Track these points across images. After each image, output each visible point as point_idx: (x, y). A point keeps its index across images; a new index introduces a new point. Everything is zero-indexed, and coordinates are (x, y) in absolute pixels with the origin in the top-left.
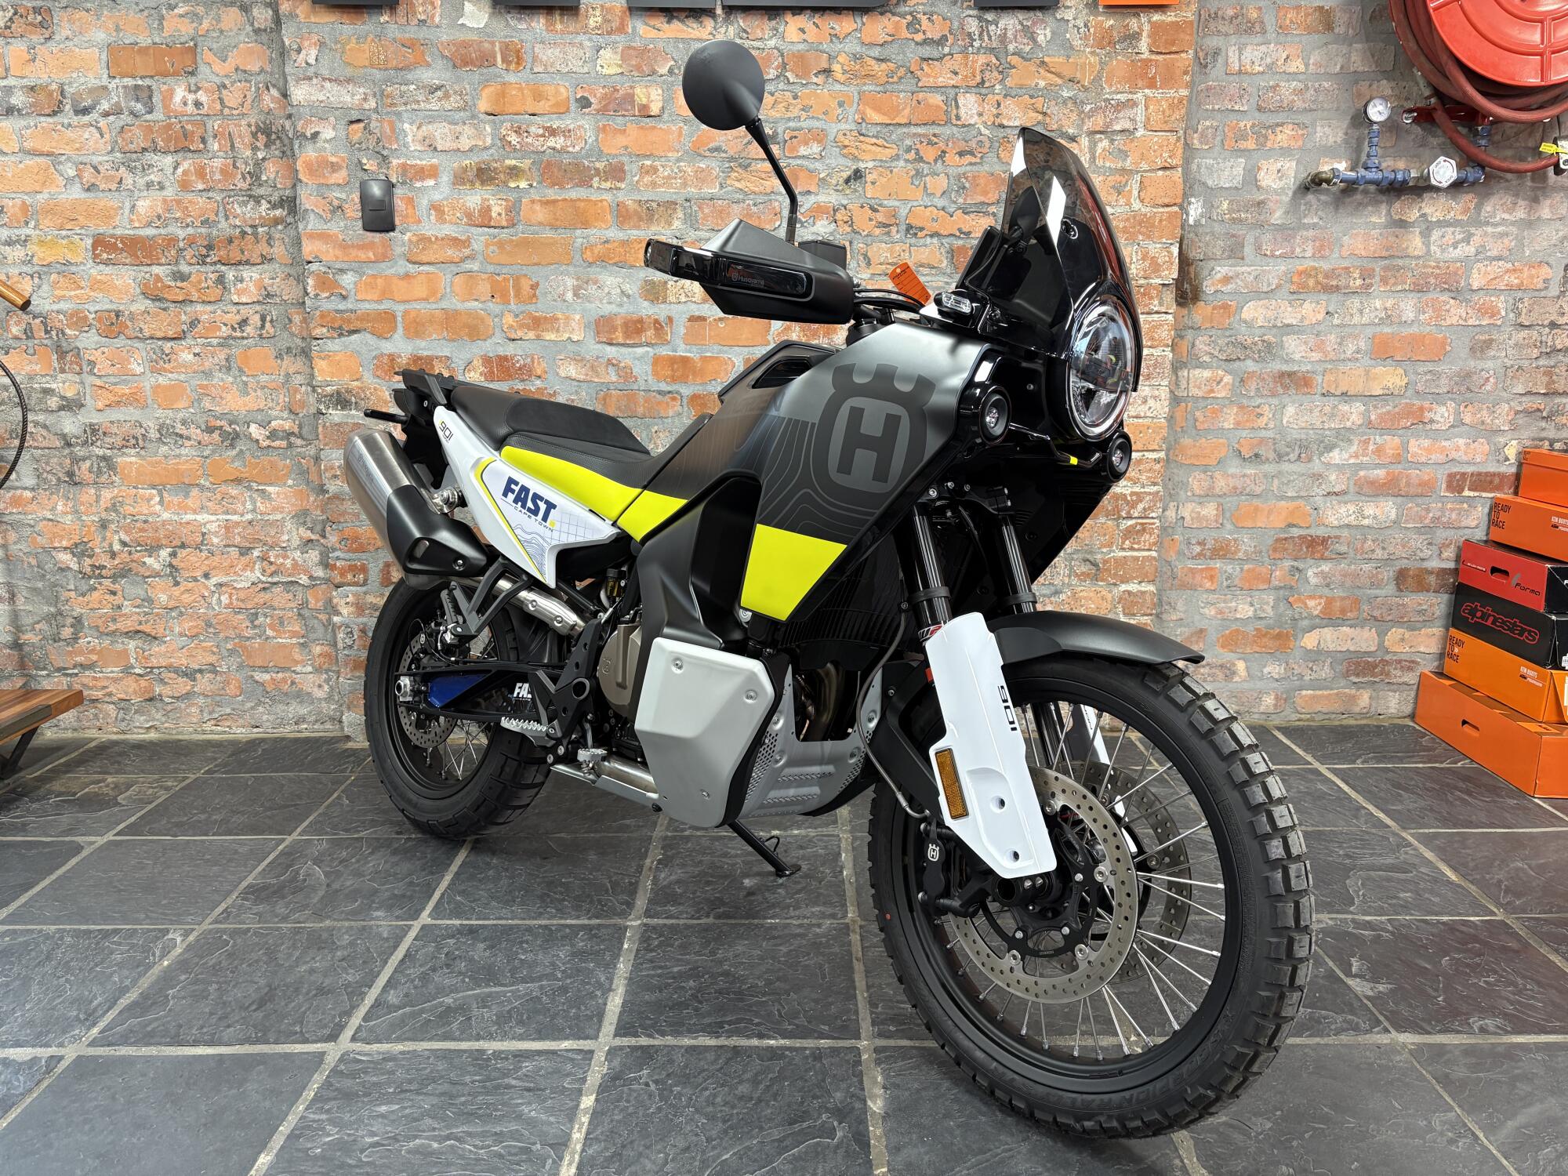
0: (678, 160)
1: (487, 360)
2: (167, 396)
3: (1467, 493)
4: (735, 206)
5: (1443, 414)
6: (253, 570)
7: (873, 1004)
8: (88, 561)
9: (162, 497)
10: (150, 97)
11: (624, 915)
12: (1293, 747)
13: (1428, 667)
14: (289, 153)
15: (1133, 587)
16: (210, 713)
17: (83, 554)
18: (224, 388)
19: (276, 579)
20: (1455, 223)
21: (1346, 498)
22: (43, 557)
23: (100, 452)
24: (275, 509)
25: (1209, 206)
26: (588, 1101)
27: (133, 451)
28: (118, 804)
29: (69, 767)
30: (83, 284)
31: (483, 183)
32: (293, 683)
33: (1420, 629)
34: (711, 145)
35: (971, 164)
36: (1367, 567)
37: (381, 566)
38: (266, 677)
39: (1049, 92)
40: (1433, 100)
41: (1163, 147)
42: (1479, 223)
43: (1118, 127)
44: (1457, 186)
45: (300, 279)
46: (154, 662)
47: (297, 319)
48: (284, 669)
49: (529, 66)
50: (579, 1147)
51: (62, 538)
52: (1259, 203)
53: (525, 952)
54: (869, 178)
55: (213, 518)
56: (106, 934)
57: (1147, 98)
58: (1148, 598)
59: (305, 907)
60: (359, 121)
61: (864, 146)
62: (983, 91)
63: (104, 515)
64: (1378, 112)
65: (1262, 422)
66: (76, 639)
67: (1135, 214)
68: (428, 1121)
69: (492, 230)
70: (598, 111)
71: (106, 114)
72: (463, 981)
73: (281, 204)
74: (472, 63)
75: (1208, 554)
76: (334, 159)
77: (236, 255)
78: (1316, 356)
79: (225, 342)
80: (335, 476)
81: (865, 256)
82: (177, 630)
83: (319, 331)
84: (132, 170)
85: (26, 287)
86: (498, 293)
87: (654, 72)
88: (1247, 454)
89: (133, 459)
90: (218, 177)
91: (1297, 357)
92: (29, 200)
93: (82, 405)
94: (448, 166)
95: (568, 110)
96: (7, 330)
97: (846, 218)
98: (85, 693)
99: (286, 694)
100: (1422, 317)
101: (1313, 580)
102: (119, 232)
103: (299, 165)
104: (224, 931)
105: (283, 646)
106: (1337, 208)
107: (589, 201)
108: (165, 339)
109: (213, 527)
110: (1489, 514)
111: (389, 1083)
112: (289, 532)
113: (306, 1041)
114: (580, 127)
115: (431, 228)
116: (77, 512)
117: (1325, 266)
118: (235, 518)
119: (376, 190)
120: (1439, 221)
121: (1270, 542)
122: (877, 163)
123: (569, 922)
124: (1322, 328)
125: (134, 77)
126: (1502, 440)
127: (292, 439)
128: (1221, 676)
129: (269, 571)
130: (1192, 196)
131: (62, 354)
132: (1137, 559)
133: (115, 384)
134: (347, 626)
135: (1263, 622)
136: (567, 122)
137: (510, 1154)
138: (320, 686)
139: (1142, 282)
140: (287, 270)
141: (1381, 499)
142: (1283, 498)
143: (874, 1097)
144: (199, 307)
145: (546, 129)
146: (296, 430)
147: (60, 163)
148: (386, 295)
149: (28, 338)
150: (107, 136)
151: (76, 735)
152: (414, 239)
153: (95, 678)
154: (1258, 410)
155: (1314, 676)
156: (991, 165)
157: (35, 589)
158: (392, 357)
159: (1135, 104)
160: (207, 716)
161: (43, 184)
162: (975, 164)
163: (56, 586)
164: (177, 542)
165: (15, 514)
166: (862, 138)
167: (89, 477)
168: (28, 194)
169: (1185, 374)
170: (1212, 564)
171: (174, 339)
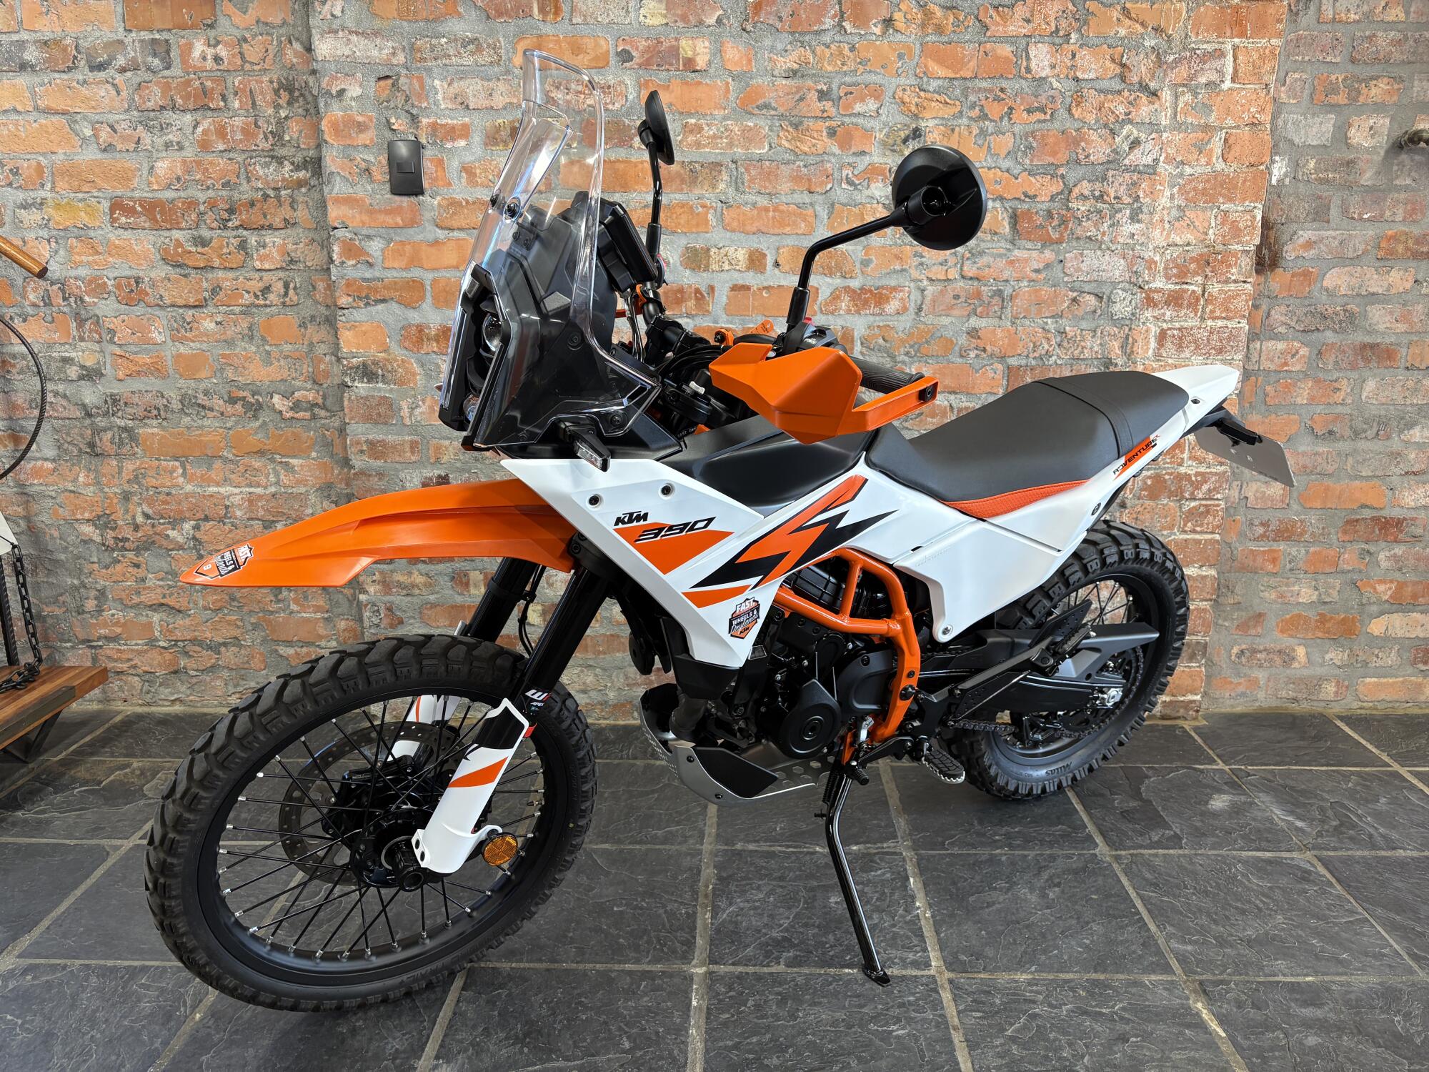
0: (725, 118)
2: (188, 366)
4: (785, 170)
8: (110, 534)
9: (184, 469)
10: (168, 52)
11: (686, 957)
12: (1364, 742)
14: (312, 111)
15: (1194, 571)
16: (235, 686)
17: (106, 526)
21: (1425, 477)
22: (66, 529)
23: (121, 423)
24: (299, 482)
25: (1296, 165)
27: (155, 422)
28: (143, 795)
29: (94, 747)
30: (100, 249)
34: (761, 102)
35: (1040, 121)
38: (291, 651)
39: (1129, 41)
41: (1250, 102)
43: (1202, 80)
45: (326, 245)
46: (179, 635)
47: (321, 286)
48: (308, 644)
49: (567, 16)
51: (84, 509)
52: (1350, 163)
54: (930, 137)
55: (236, 491)
56: (133, 974)
57: (1235, 48)
58: (1209, 583)
60: (387, 77)
61: (924, 103)
62: (1057, 40)
63: (126, 487)
65: (1338, 397)
66: (100, 611)
67: (1217, 175)
70: (640, 66)
71: (123, 70)
73: (304, 165)
74: (507, 13)
75: (1272, 535)
76: (360, 119)
77: (258, 220)
78: (1401, 327)
79: (247, 311)
80: (362, 452)
82: (201, 603)
83: (344, 301)
84: (149, 129)
85: (43, 252)
87: (701, 23)
88: (1319, 431)
89: (155, 430)
90: (239, 136)
91: (1381, 327)
92: (44, 162)
93: (102, 375)
94: (480, 124)
95: (608, 64)
96: (24, 296)
98: (110, 665)
101: (1384, 564)
102: (137, 194)
103: (324, 125)
105: (307, 620)
107: (627, 162)
108: (186, 306)
109: (236, 500)
112: (313, 506)
114: (621, 83)
115: (460, 190)
116: (99, 483)
117: (1416, 231)
118: (259, 491)
119: (403, 150)
121: (1340, 523)
122: (938, 121)
123: (628, 966)
124: (1409, 297)
125: (150, 30)
127: (316, 410)
128: (1278, 660)
130: (1276, 154)
131: (81, 323)
132: (1199, 541)
133: (136, 353)
134: (374, 605)
135: (1327, 607)
136: (609, 78)
139: (1219, 248)
140: (311, 235)
142: (1357, 477)
144: (221, 274)
146: (320, 401)
147: (76, 122)
148: (414, 262)
149: (45, 305)
150: (124, 93)
151: (100, 706)
152: (444, 203)
153: (119, 651)
154: (1335, 385)
155: (1380, 663)
156: (1063, 121)
157: (57, 561)
158: (420, 329)
159: (1222, 54)
160: (231, 690)
161: (59, 144)
162: (1044, 121)
163: (79, 558)
164: (200, 515)
165: (36, 485)
166: (922, 94)
167: (109, 448)
168: (44, 154)
169: (1258, 346)
170: (1275, 546)
171: (195, 307)
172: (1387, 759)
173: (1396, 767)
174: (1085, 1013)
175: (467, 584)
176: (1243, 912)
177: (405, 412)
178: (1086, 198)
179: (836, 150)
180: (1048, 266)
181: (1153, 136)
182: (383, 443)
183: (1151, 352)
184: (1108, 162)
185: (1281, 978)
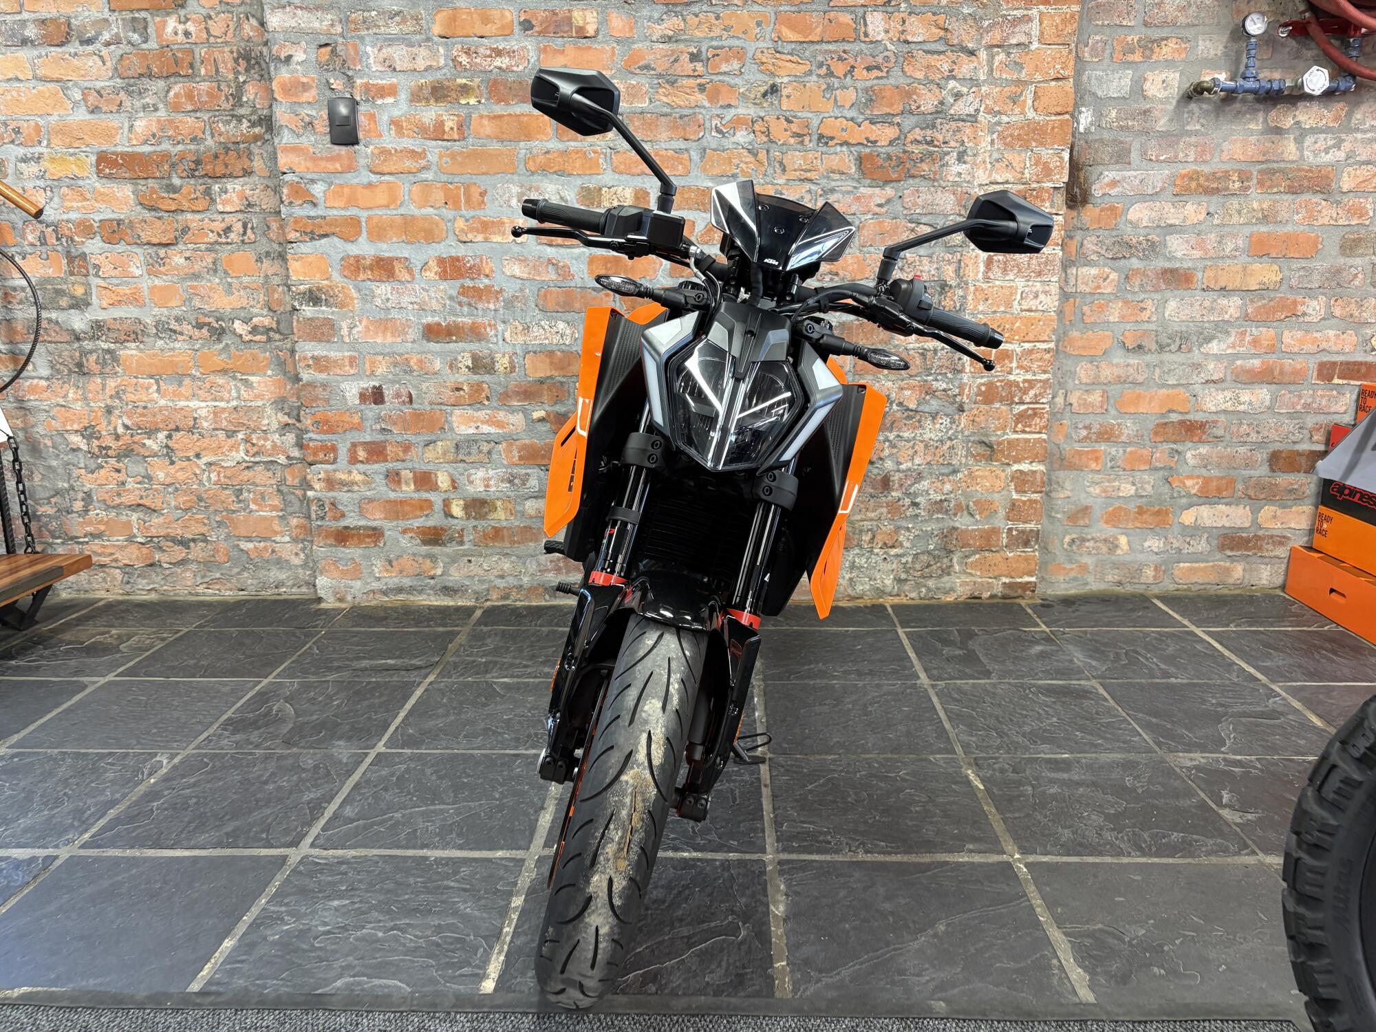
0: (613, 77)
1: (441, 261)
2: (162, 295)
3: (1336, 381)
4: (663, 119)
5: (1314, 308)
6: (237, 451)
7: (777, 823)
8: (96, 443)
9: (159, 386)
10: (146, 28)
12: (1171, 612)
13: (1299, 541)
14: (266, 76)
15: (1025, 467)
16: (202, 578)
17: (91, 436)
18: (211, 289)
19: (257, 459)
20: (1327, 130)
21: (1223, 385)
22: (58, 440)
23: (105, 346)
24: (257, 397)
25: (1099, 115)
26: (518, 902)
27: (133, 345)
28: (119, 651)
29: (79, 622)
30: (88, 196)
31: (437, 100)
32: (273, 551)
33: (1291, 507)
34: (641, 63)
35: (877, 78)
36: (1242, 450)
37: (348, 445)
38: (250, 546)
39: (951, 10)
40: (1307, 15)
41: (1055, 59)
42: (1350, 131)
43: (1014, 41)
44: (1329, 94)
45: (276, 190)
46: (154, 532)
47: (274, 226)
48: (265, 539)
50: (508, 939)
51: (73, 422)
52: (1145, 112)
53: (468, 776)
54: (785, 92)
55: (203, 404)
56: (102, 757)
57: (1041, 14)
58: (1038, 477)
59: (277, 736)
60: (327, 45)
61: (780, 63)
62: (890, 9)
63: (109, 402)
64: (1256, 26)
65: (1145, 315)
66: (86, 511)
67: (1029, 123)
68: (375, 914)
69: (445, 143)
70: (539, 33)
71: (108, 44)
72: (411, 799)
73: (259, 122)
75: (1094, 437)
76: (305, 80)
77: (220, 170)
78: (1197, 254)
79: (212, 246)
80: (309, 366)
81: (781, 163)
82: (173, 503)
83: (292, 236)
84: (130, 93)
85: (40, 199)
86: (451, 200)
88: (1130, 345)
89: (134, 352)
90: (204, 98)
91: (1179, 254)
92: (41, 122)
93: (89, 304)
94: (406, 84)
95: (512, 33)
96: (23, 237)
97: (764, 129)
98: (95, 559)
99: (267, 561)
100: (1296, 217)
101: (1191, 462)
102: (119, 149)
103: (275, 86)
104: (205, 755)
105: (264, 518)
106: (1217, 116)
107: (531, 115)
108: (159, 244)
109: (203, 413)
110: (1357, 400)
111: (341, 882)
112: (269, 417)
113: (272, 847)
114: (523, 48)
115: (390, 140)
116: (85, 399)
117: (1206, 169)
118: (222, 404)
119: (343, 110)
120: (1311, 128)
121: (1151, 426)
122: (792, 79)
123: (507, 752)
124: (1202, 227)
125: (132, 11)
126: (1369, 332)
127: (271, 334)
128: (1104, 549)
129: (252, 452)
130: (1083, 105)
131: (71, 259)
132: (1029, 440)
133: (117, 285)
134: (319, 500)
135: (1144, 500)
136: (513, 44)
137: (445, 942)
138: (297, 554)
139: (1034, 185)
140: (266, 182)
141: (1256, 386)
142: (1164, 386)
143: (776, 903)
144: (189, 216)
145: (493, 50)
146: (274, 326)
147: (68, 88)
148: (352, 202)
149: (42, 244)
150: (109, 64)
151: (87, 596)
152: (376, 151)
153: (104, 547)
154: (1142, 305)
155: (1191, 550)
156: (897, 78)
157: (50, 467)
158: (358, 259)
159: (1030, 19)
160: (199, 580)
161: (54, 107)
162: (882, 78)
163: (68, 464)
164: (172, 426)
165: (32, 400)
166: (778, 55)
167: (95, 368)
168: (40, 116)
169: (1074, 271)
170: (1097, 446)
171: (167, 245)
172: (1186, 622)
173: (1193, 628)
174: (875, 776)
175: (399, 482)
176: (1026, 716)
177: (345, 332)
178: (919, 142)
179: (707, 104)
180: (889, 201)
181: (974, 89)
182: (326, 358)
183: (980, 276)
184: (937, 112)
185: (1042, 755)
